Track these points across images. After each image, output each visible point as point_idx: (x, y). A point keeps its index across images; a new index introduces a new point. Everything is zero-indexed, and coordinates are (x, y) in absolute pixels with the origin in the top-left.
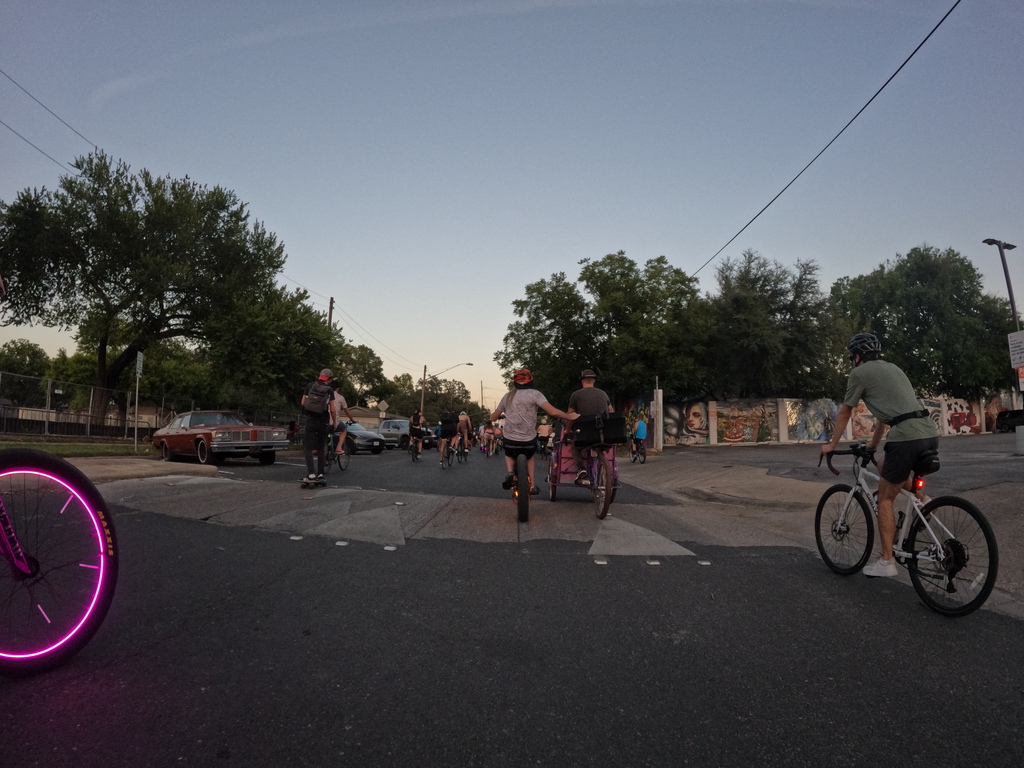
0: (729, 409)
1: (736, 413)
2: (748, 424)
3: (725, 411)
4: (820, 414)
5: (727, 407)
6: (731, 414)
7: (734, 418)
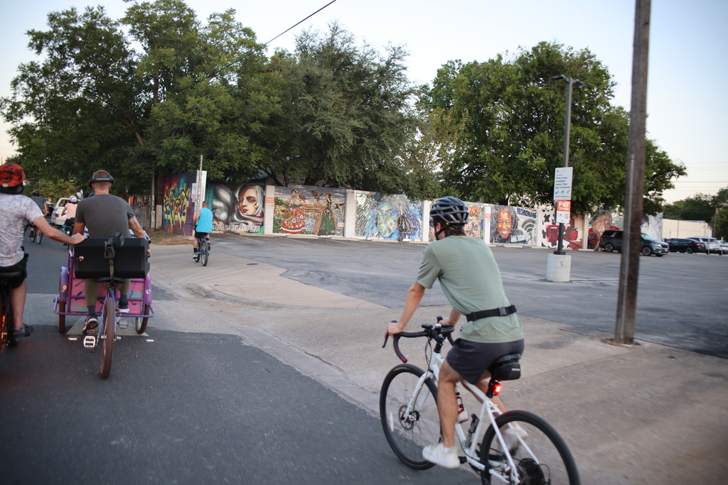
0: (290, 196)
1: (298, 201)
2: (309, 214)
3: (285, 198)
4: (393, 211)
5: (288, 193)
6: (292, 202)
7: (294, 206)
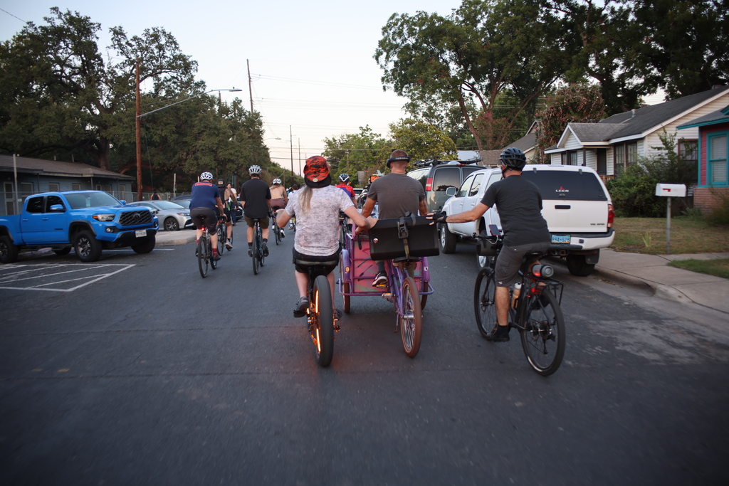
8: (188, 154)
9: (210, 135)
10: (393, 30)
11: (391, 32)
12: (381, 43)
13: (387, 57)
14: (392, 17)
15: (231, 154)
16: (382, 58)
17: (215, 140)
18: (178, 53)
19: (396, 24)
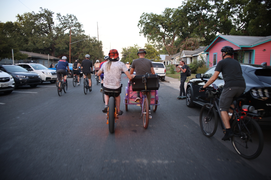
8: (80, 53)
9: (87, 48)
10: (143, 17)
11: (143, 18)
12: (140, 21)
13: (141, 26)
14: (143, 14)
15: (93, 54)
16: (140, 26)
17: (88, 49)
18: (77, 22)
19: (144, 16)
